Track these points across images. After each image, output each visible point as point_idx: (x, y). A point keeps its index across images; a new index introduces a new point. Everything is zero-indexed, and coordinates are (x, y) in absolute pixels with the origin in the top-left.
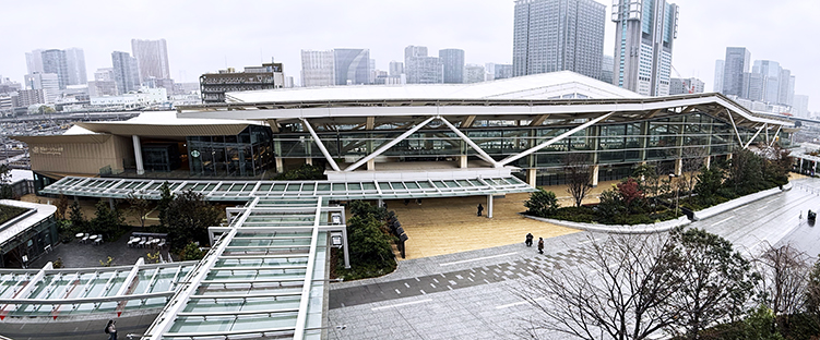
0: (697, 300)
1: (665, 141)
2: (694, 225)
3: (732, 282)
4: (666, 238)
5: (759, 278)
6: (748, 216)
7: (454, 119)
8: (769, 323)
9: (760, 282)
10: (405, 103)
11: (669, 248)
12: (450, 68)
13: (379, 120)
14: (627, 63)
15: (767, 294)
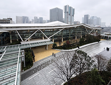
0: (80, 66)
1: (73, 33)
2: (79, 49)
3: (87, 62)
4: (74, 52)
5: (94, 61)
6: (91, 48)
7: (42, 30)
8: (97, 72)
9: (94, 62)
10: (34, 27)
11: (75, 54)
12: (41, 21)
13: (30, 30)
14: (66, 19)
15: (96, 65)
